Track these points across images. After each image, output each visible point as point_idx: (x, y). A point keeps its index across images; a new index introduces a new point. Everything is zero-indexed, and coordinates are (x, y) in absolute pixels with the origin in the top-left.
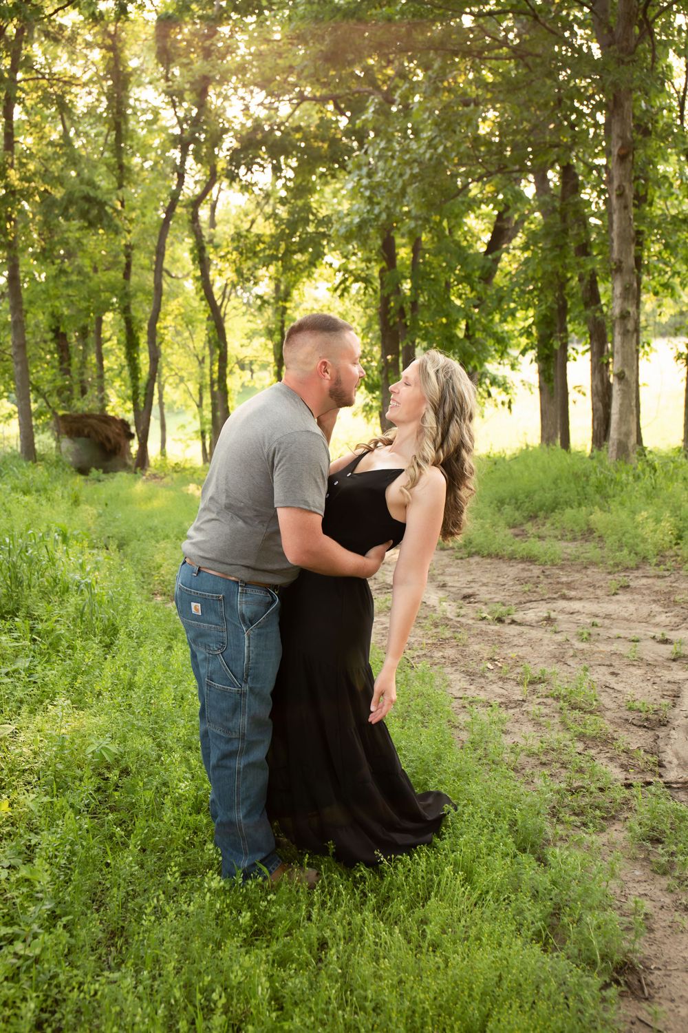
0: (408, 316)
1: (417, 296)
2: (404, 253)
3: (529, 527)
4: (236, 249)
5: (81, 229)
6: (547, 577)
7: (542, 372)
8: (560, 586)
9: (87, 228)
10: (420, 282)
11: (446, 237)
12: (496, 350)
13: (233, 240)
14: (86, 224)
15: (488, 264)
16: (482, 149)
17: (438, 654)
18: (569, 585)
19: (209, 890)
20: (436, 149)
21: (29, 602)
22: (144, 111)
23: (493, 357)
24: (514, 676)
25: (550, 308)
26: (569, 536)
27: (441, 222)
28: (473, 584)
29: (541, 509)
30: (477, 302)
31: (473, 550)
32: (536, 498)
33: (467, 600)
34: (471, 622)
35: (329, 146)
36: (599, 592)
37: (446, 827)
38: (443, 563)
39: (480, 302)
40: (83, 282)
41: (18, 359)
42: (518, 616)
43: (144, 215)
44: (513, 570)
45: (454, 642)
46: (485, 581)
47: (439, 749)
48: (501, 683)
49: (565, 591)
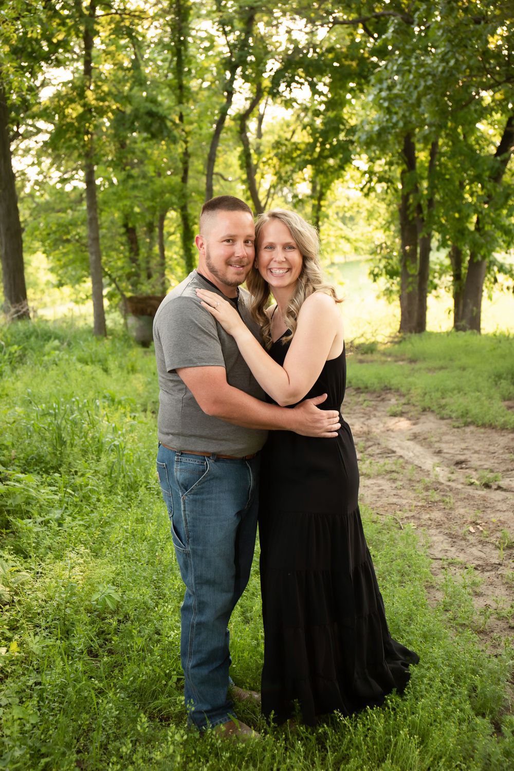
0: (425, 212)
1: (434, 194)
2: (422, 156)
4: (276, 155)
5: (145, 140)
9: (151, 139)
10: (436, 182)
11: (460, 141)
12: (504, 241)
13: (274, 148)
14: (149, 136)
15: (497, 165)
16: (492, 61)
17: (425, 516)
19: (173, 743)
20: (448, 62)
21: (71, 459)
22: (202, 40)
23: (501, 247)
24: (493, 540)
27: (456, 128)
28: (466, 452)
30: (486, 199)
31: (469, 420)
33: (460, 466)
34: (460, 486)
35: (358, 65)
37: (409, 688)
38: (441, 431)
39: (489, 199)
40: (147, 185)
41: (93, 250)
42: (504, 483)
43: (201, 128)
44: (504, 440)
45: (442, 505)
46: (477, 448)
47: (411, 610)
48: (480, 546)
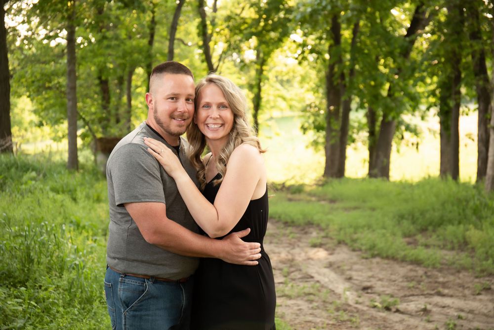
0: (347, 79)
1: (354, 65)
2: (346, 34)
3: (419, 237)
4: (227, 27)
5: (119, 8)
6: (428, 277)
7: (442, 123)
8: (436, 285)
9: (124, 8)
10: (357, 55)
11: (377, 24)
12: (410, 106)
13: (225, 21)
14: (123, 5)
15: (406, 44)
18: (444, 285)
21: (37, 275)
23: (408, 111)
25: (449, 78)
26: (449, 246)
27: (374, 13)
28: (372, 279)
29: (430, 224)
30: (397, 71)
31: (376, 252)
32: (428, 216)
33: (366, 291)
34: (365, 308)
36: (467, 292)
38: (352, 261)
39: (399, 71)
40: (119, 46)
41: (70, 97)
42: (402, 306)
44: (402, 270)
45: (349, 324)
46: (381, 276)
49: (441, 289)
